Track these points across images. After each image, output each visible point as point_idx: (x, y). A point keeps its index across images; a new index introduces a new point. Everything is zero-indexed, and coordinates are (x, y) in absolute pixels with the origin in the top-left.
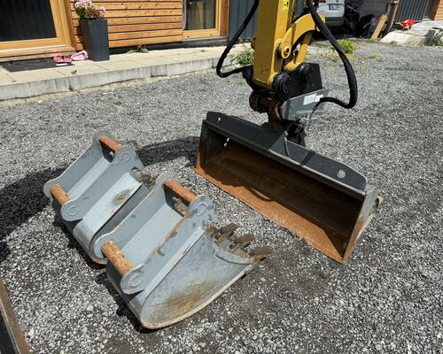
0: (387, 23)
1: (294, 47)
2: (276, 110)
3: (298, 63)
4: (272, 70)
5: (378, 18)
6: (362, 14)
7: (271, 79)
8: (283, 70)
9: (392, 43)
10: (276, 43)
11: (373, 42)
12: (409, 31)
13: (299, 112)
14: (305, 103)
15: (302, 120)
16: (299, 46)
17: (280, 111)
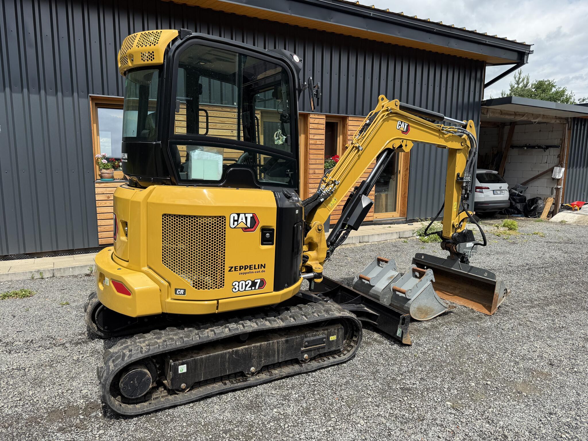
0: (555, 204)
1: (460, 223)
2: (454, 247)
3: (462, 230)
4: (451, 232)
5: (545, 200)
6: (529, 197)
7: (451, 235)
8: (455, 232)
9: (562, 222)
10: (452, 222)
11: (541, 221)
12: (579, 211)
13: (465, 250)
14: (467, 246)
15: (467, 254)
16: (462, 223)
17: (456, 248)
